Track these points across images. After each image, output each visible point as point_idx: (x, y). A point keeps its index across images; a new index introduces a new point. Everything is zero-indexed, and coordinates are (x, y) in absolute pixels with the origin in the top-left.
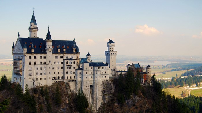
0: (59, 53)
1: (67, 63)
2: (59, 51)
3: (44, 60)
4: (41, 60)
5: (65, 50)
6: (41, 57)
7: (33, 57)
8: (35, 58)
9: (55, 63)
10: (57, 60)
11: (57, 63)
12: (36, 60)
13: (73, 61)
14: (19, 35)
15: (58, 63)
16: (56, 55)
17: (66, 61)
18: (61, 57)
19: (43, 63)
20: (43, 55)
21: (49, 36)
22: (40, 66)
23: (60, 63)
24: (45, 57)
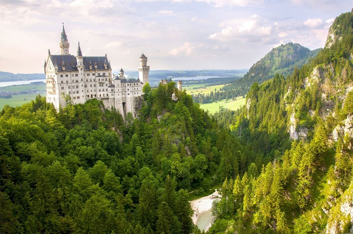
0: (91, 70)
1: (99, 79)
2: (91, 69)
3: (75, 78)
4: (73, 78)
5: (96, 67)
6: (73, 75)
7: (64, 75)
8: (67, 76)
9: (87, 80)
10: (89, 78)
11: (89, 80)
12: (68, 79)
13: (105, 78)
14: (49, 53)
15: (91, 80)
16: (89, 73)
17: (98, 78)
18: (94, 75)
19: (75, 82)
20: (74, 73)
22: (73, 84)
23: (93, 80)
24: (77, 75)
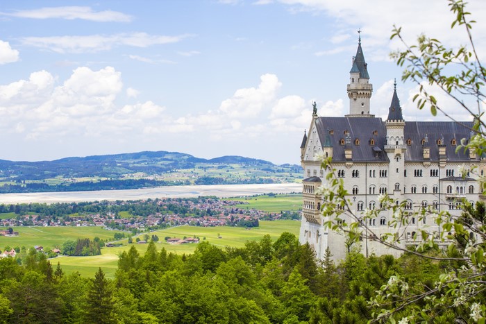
0: (427, 160)
1: (449, 189)
2: (427, 156)
3: (378, 182)
4: (371, 181)
5: (442, 151)
6: (372, 174)
7: (348, 172)
8: (355, 174)
9: (414, 190)
10: (419, 183)
11: (419, 190)
12: (359, 182)
13: (467, 185)
14: (315, 111)
15: (424, 190)
16: (419, 167)
17: (446, 184)
18: (434, 173)
19: (377, 191)
20: (377, 168)
21: (395, 111)
22: (370, 198)
23: (430, 190)
24: (383, 174)
